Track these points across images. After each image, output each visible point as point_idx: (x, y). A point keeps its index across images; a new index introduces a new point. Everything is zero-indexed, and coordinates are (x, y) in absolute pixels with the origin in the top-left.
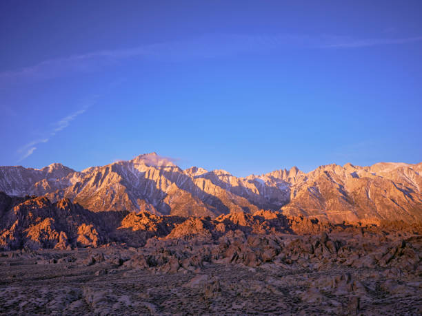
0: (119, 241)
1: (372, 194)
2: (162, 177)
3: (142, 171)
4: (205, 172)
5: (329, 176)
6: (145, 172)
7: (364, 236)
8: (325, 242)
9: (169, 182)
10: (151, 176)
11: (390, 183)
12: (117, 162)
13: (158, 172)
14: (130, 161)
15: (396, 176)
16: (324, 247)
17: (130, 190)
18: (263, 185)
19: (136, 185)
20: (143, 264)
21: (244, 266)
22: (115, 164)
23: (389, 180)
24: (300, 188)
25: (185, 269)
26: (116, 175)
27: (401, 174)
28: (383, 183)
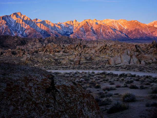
0: (5, 47)
1: (102, 30)
2: (23, 22)
3: (15, 19)
4: (41, 21)
5: (87, 23)
6: (16, 20)
7: (97, 45)
8: (80, 45)
9: (26, 24)
10: (19, 21)
11: (109, 27)
12: (4, 16)
13: (22, 20)
14: (9, 15)
15: (111, 24)
16: (79, 47)
17: (10, 27)
18: (63, 26)
19: (13, 25)
20: (10, 54)
21: (49, 54)
22: (3, 16)
23: (108, 25)
24: (77, 28)
25: (26, 55)
26: (4, 21)
27: (113, 24)
28: (106, 27)
